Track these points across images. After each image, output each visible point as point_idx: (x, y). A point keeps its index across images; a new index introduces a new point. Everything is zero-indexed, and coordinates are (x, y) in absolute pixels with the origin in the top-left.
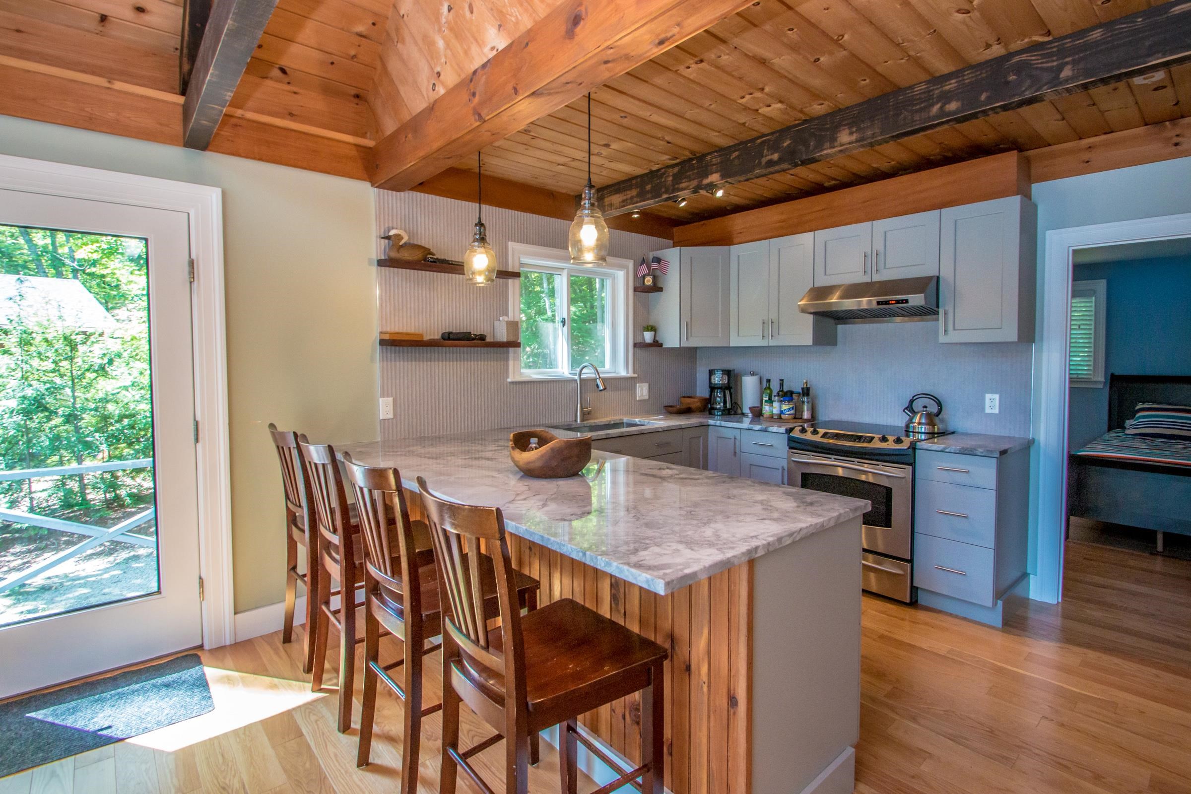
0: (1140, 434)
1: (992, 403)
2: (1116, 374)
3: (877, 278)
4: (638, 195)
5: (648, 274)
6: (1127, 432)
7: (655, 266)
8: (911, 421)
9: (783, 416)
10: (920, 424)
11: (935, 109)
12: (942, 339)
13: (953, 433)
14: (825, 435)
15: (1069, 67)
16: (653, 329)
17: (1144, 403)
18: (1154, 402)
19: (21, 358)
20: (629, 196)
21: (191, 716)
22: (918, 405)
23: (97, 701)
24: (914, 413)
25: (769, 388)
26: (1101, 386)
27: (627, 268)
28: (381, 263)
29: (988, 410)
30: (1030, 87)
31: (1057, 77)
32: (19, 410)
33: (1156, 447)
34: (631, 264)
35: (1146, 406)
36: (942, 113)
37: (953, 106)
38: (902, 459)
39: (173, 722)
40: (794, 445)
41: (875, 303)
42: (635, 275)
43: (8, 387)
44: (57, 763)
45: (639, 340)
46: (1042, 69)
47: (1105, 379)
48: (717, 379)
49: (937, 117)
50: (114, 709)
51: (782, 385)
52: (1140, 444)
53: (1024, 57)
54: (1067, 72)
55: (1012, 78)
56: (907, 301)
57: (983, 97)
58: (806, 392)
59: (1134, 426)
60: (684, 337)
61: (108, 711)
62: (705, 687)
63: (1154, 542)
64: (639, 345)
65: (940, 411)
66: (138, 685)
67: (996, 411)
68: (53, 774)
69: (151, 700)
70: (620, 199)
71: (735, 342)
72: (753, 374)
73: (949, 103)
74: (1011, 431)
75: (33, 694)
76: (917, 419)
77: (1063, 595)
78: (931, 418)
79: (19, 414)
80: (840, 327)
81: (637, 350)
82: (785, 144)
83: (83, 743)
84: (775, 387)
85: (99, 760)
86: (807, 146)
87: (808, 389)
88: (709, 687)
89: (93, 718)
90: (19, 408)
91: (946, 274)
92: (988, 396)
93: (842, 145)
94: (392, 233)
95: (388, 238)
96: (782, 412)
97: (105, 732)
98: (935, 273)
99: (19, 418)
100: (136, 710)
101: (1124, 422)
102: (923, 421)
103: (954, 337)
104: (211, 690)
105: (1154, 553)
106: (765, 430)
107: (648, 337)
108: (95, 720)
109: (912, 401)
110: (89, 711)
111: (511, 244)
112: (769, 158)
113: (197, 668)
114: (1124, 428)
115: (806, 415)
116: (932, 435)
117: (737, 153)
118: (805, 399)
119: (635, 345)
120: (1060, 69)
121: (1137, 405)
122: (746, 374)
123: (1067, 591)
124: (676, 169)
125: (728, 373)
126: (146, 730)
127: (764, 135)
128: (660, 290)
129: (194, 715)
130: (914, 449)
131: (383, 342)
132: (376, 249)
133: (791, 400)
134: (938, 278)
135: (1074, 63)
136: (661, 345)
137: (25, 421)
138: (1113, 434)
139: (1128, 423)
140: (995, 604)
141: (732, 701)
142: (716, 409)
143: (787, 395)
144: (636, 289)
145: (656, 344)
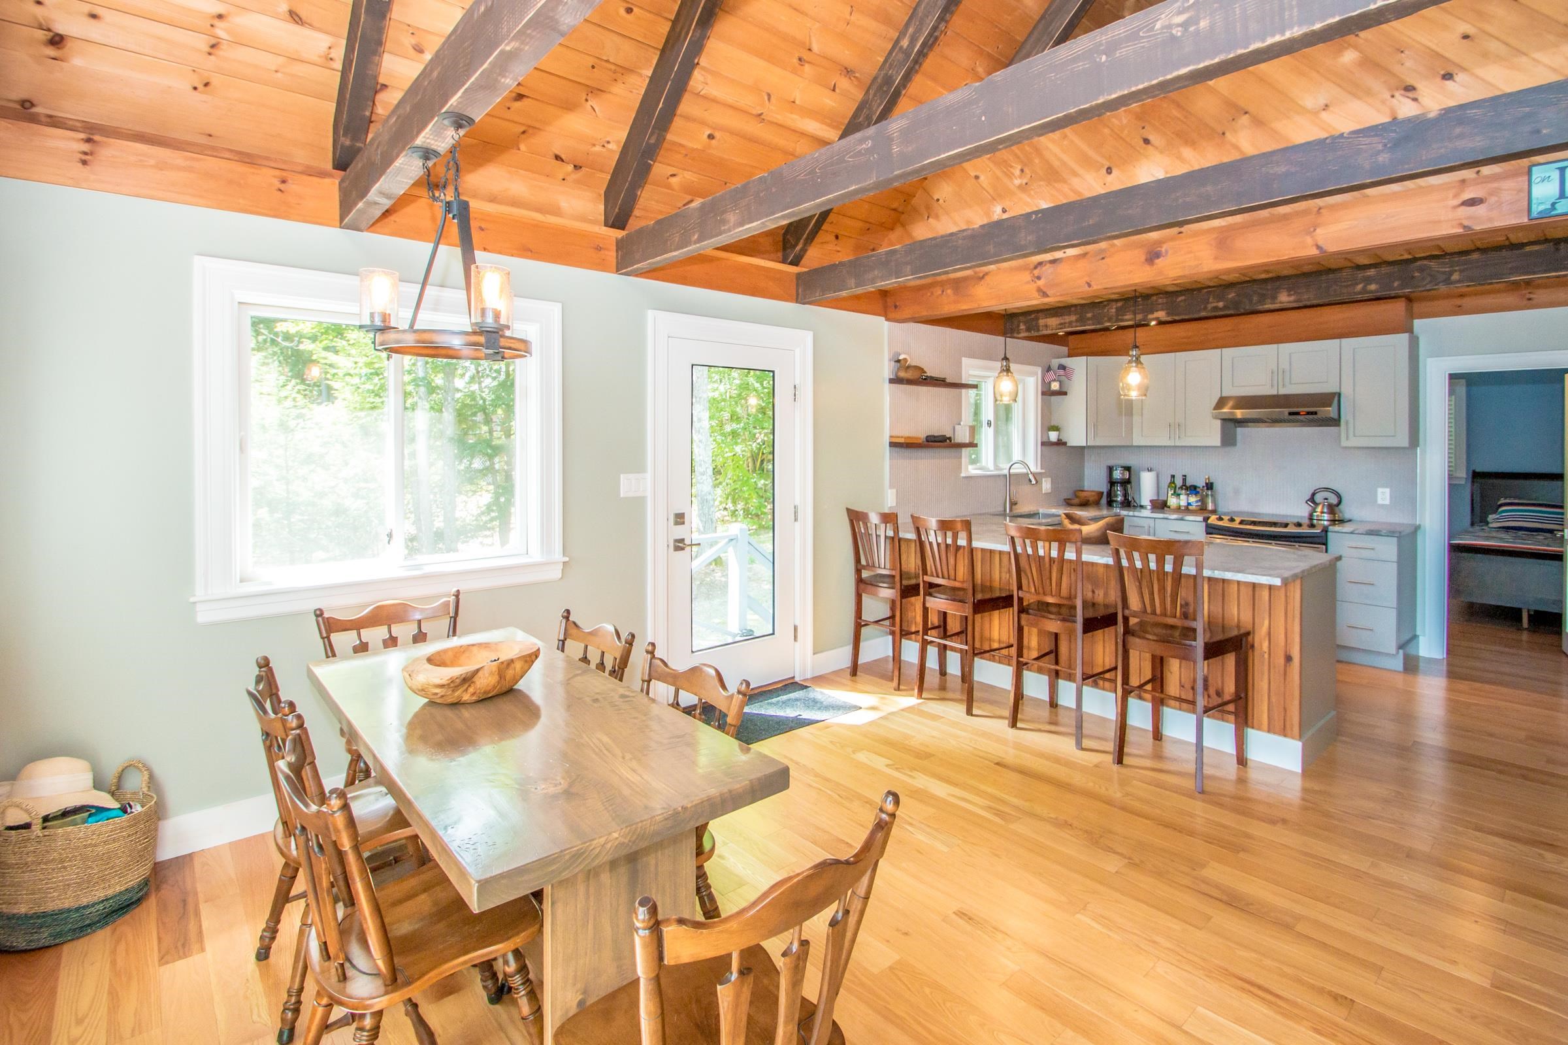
0: (1503, 528)
1: (1384, 495)
2: (1478, 470)
3: (1282, 391)
4: (1077, 321)
5: (1054, 380)
6: (1491, 525)
7: (1061, 372)
8: (1314, 510)
9: (1190, 507)
10: (1322, 512)
11: (1360, 287)
12: (1344, 443)
13: (1350, 521)
14: (1242, 522)
15: (1457, 273)
16: (1056, 428)
17: (1506, 498)
18: (1515, 498)
20: (1067, 321)
22: (1319, 498)
24: (1317, 504)
25: (1174, 483)
26: (1463, 482)
27: (1036, 374)
28: (891, 381)
29: (1380, 501)
30: (1431, 282)
31: (1449, 278)
33: (1516, 538)
34: (1039, 371)
35: (1508, 501)
36: (1364, 291)
37: (1373, 287)
38: (1316, 540)
40: (1211, 530)
41: (1287, 413)
42: (1043, 380)
45: (1044, 440)
46: (1438, 272)
47: (1467, 473)
48: (1117, 475)
49: (1360, 293)
51: (1184, 480)
52: (1503, 535)
53: (1425, 262)
54: (1455, 277)
55: (1417, 274)
56: (1316, 413)
57: (1396, 284)
58: (1210, 486)
59: (1496, 520)
60: (1091, 435)
62: (1266, 656)
63: (1520, 619)
64: (1046, 444)
65: (1340, 503)
67: (1387, 502)
70: (1058, 322)
71: (1138, 441)
72: (1150, 470)
73: (1371, 284)
74: (1399, 519)
76: (1319, 509)
77: (1447, 654)
78: (1332, 509)
80: (1239, 430)
81: (1044, 448)
82: (1230, 296)
84: (1179, 482)
86: (1251, 301)
87: (1212, 484)
88: (1270, 654)
91: (1346, 391)
92: (1380, 490)
93: (1281, 303)
94: (901, 357)
95: (898, 361)
96: (1189, 504)
98: (1335, 389)
101: (1486, 517)
102: (1325, 510)
103: (1353, 442)
105: (1520, 629)
106: (1182, 519)
107: (1053, 436)
109: (1313, 495)
111: (964, 360)
112: (1215, 304)
114: (1487, 523)
115: (1210, 507)
116: (1334, 522)
117: (1183, 298)
118: (1209, 492)
119: (1043, 444)
120: (1451, 273)
121: (1499, 500)
122: (1144, 470)
123: (1449, 652)
124: (1120, 304)
125: (1128, 469)
127: (1209, 287)
128: (1065, 393)
130: (1326, 531)
131: (893, 445)
132: (887, 370)
133: (1197, 493)
134: (1339, 394)
135: (1461, 271)
136: (1065, 444)
138: (1477, 528)
139: (1491, 517)
140: (1398, 653)
141: (1289, 659)
142: (1116, 501)
143: (1193, 490)
144: (1043, 393)
145: (1060, 443)
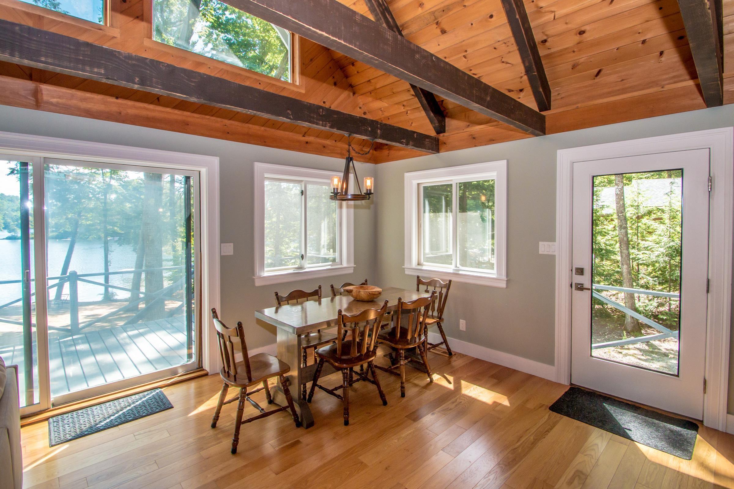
19: (669, 226)
21: (674, 454)
23: (634, 416)
32: (667, 254)
39: (663, 450)
43: (662, 241)
44: (605, 431)
50: (640, 425)
61: (636, 424)
66: (657, 421)
68: (602, 435)
69: (659, 432)
75: (611, 397)
79: (667, 256)
83: (618, 430)
85: (622, 443)
89: (628, 423)
90: (667, 253)
97: (627, 431)
99: (667, 259)
100: (649, 432)
104: (694, 449)
108: (629, 424)
110: (629, 419)
113: (693, 432)
126: (648, 445)
129: (676, 455)
137: (670, 260)
